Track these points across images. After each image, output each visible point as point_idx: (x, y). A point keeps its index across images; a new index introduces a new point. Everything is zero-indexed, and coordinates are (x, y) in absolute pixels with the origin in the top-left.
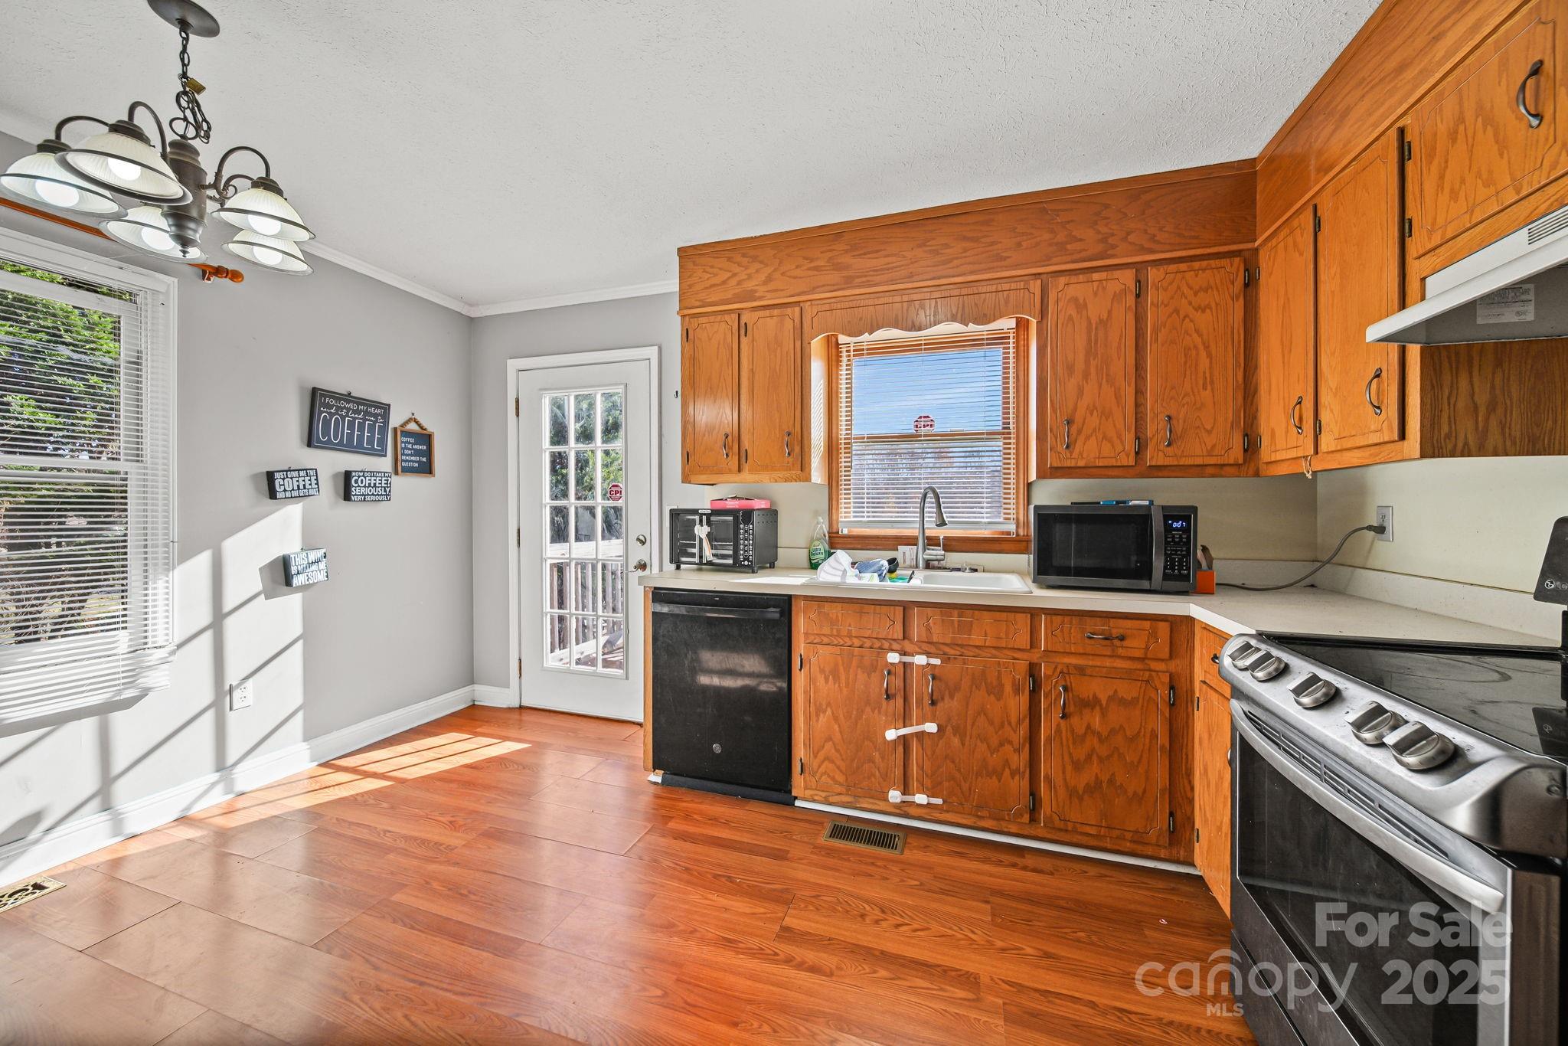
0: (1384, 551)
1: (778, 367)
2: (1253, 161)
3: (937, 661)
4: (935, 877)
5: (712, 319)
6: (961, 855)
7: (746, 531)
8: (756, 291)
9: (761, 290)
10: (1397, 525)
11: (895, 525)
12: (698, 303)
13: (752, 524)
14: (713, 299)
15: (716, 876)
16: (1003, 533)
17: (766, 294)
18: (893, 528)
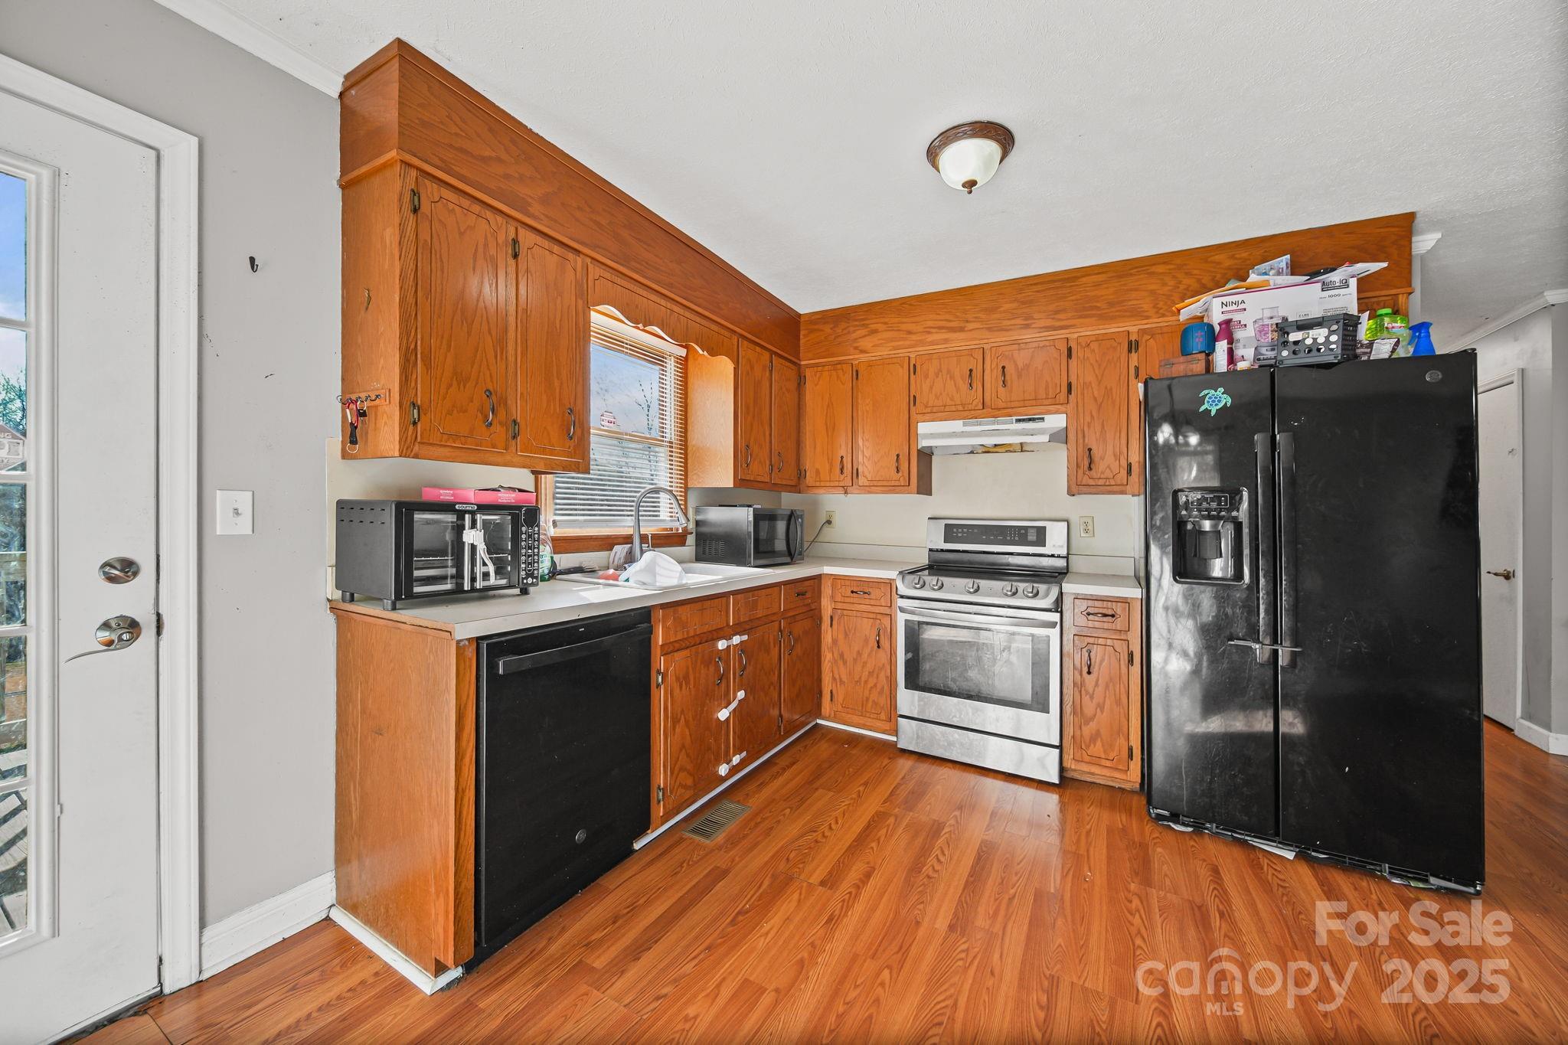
0: (829, 533)
1: (558, 322)
2: (799, 315)
3: (745, 638)
4: (785, 800)
5: (466, 203)
6: (762, 785)
7: (530, 536)
8: (530, 205)
9: (536, 208)
10: (837, 520)
11: (610, 524)
12: (436, 161)
13: (538, 526)
14: (464, 172)
15: (733, 922)
16: (666, 529)
17: (542, 217)
18: (607, 526)
